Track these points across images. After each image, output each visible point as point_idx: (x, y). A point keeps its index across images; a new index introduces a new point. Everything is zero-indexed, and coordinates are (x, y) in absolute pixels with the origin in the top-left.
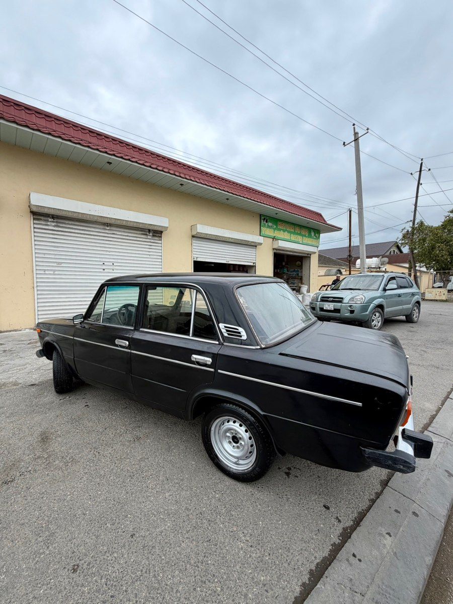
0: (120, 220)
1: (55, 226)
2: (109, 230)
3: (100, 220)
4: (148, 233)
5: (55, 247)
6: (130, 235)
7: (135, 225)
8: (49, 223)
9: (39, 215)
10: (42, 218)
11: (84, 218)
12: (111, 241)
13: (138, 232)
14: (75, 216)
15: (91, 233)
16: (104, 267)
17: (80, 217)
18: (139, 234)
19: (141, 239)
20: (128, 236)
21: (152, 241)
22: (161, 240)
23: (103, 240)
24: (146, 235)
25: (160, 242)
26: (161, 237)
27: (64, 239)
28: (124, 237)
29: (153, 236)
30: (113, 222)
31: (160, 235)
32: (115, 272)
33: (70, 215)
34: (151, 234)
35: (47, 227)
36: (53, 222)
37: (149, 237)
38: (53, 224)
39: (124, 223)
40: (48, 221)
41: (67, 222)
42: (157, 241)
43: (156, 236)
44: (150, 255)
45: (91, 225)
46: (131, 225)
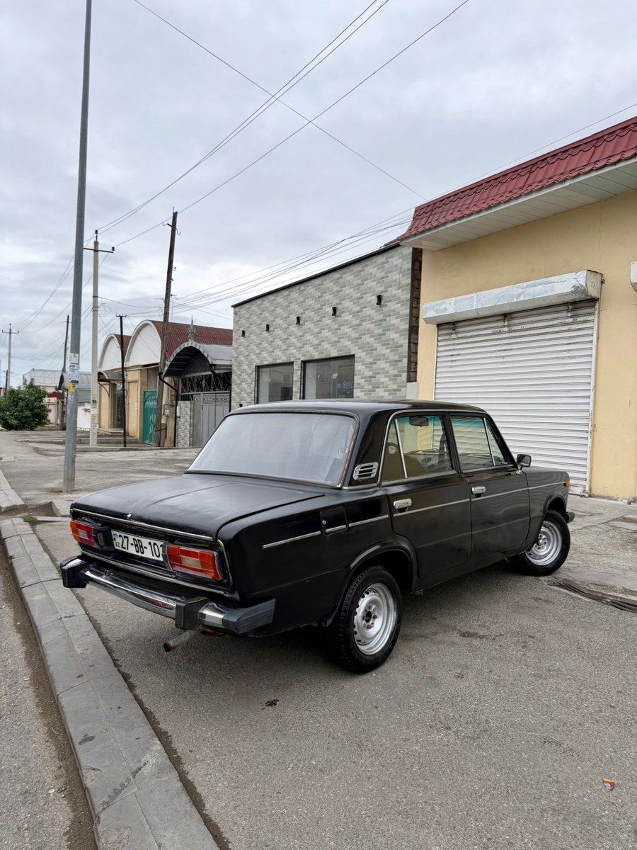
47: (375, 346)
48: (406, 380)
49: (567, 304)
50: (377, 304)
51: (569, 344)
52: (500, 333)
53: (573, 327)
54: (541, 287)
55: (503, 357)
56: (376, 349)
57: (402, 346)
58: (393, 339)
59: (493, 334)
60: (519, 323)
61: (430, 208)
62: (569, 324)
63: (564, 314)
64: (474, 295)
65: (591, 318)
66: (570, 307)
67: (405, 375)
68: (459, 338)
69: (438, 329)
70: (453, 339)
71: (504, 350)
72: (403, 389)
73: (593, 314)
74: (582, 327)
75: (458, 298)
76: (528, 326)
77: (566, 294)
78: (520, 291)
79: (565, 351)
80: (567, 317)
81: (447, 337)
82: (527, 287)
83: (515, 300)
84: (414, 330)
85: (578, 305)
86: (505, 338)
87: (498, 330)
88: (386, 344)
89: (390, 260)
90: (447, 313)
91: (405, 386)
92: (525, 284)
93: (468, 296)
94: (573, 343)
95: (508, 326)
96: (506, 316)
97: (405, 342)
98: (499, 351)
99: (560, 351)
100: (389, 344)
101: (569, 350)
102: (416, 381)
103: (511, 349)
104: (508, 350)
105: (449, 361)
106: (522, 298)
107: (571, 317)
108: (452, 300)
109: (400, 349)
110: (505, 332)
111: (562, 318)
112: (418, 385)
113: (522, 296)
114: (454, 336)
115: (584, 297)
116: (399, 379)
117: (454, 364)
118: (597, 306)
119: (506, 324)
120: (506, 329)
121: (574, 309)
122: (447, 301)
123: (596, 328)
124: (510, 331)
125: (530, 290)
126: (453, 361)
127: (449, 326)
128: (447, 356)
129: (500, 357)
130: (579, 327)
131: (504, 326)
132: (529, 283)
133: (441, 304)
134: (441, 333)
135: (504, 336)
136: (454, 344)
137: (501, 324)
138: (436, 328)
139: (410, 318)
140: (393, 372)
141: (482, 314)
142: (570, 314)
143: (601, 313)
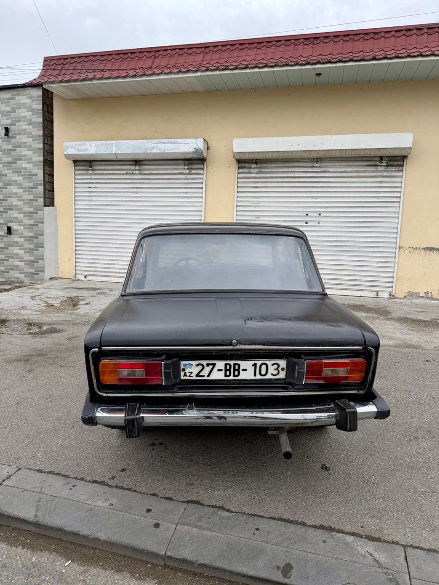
0: (330, 150)
1: (257, 173)
2: (318, 167)
3: (305, 155)
4: (378, 163)
5: (255, 197)
6: (349, 169)
7: (354, 154)
8: (252, 170)
9: (244, 162)
10: (246, 165)
11: (286, 156)
12: (319, 182)
13: (362, 164)
14: (275, 156)
15: (296, 175)
16: (307, 219)
17: (281, 156)
18: (364, 166)
19: (365, 174)
20: (345, 172)
21: (385, 174)
22: (402, 171)
23: (310, 182)
24: (376, 166)
25: (400, 174)
26: (403, 166)
27: (265, 187)
28: (339, 174)
29: (388, 166)
30: (321, 155)
31: (400, 163)
32: (321, 226)
33: (270, 156)
34: (384, 164)
35: (250, 175)
36: (256, 168)
37: (380, 169)
38: (256, 170)
39: (337, 154)
40: (251, 167)
41: (269, 165)
42: (393, 174)
43: (392, 166)
44: (378, 197)
45: (296, 165)
46: (348, 154)
47: (4, 172)
48: (43, 204)
49: (185, 160)
50: (5, 135)
51: (186, 188)
52: (133, 174)
53: (189, 176)
54: (169, 145)
55: (136, 193)
56: (6, 175)
57: (36, 175)
58: (26, 168)
59: (126, 174)
60: (148, 169)
61: (61, 61)
62: (186, 174)
63: (182, 167)
64: (114, 142)
65: (202, 172)
66: (187, 162)
67: (41, 201)
68: (95, 174)
69: (75, 165)
70: (90, 174)
71: (137, 188)
72: (40, 212)
73: (203, 169)
74: (195, 177)
75: (99, 142)
76: (155, 172)
77: (189, 153)
78: (153, 145)
79: (183, 192)
80: (185, 169)
81: (84, 172)
82: (159, 143)
83: (149, 151)
84: (48, 163)
85: (191, 162)
86: (137, 179)
87: (131, 172)
88: (18, 172)
89: (17, 98)
90: (88, 153)
91: (42, 210)
92: (157, 141)
93: (108, 142)
94: (190, 188)
95: (139, 170)
96: (137, 162)
97: (40, 173)
98: (133, 188)
99: (180, 193)
100: (21, 172)
101: (187, 193)
102: (53, 206)
103: (142, 188)
104: (139, 188)
105: (88, 192)
106: (155, 151)
107: (187, 169)
108: (93, 143)
109: (34, 178)
110: (137, 174)
111: (181, 169)
112: (56, 209)
113: (154, 149)
114: (90, 172)
115: (200, 157)
116: (35, 203)
117: (92, 194)
118: (205, 164)
119: (137, 168)
120: (137, 172)
121: (189, 164)
122: (88, 143)
123: (205, 179)
124: (141, 174)
125: (160, 145)
126: (91, 192)
127: (85, 163)
128: (85, 187)
129: (133, 192)
130: (193, 177)
131: (136, 170)
132: (160, 140)
133: (82, 145)
134: (77, 168)
135: (136, 177)
136: (91, 179)
137: (133, 167)
138: (73, 164)
139: (44, 153)
140: (27, 196)
141: (119, 158)
142: (186, 167)
143: (207, 169)
